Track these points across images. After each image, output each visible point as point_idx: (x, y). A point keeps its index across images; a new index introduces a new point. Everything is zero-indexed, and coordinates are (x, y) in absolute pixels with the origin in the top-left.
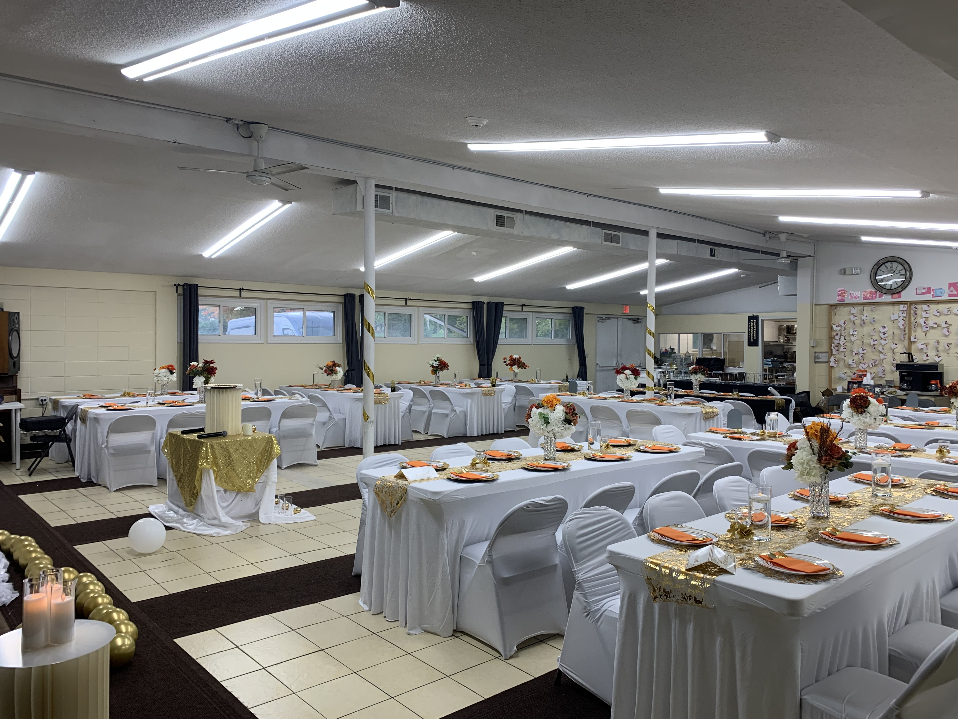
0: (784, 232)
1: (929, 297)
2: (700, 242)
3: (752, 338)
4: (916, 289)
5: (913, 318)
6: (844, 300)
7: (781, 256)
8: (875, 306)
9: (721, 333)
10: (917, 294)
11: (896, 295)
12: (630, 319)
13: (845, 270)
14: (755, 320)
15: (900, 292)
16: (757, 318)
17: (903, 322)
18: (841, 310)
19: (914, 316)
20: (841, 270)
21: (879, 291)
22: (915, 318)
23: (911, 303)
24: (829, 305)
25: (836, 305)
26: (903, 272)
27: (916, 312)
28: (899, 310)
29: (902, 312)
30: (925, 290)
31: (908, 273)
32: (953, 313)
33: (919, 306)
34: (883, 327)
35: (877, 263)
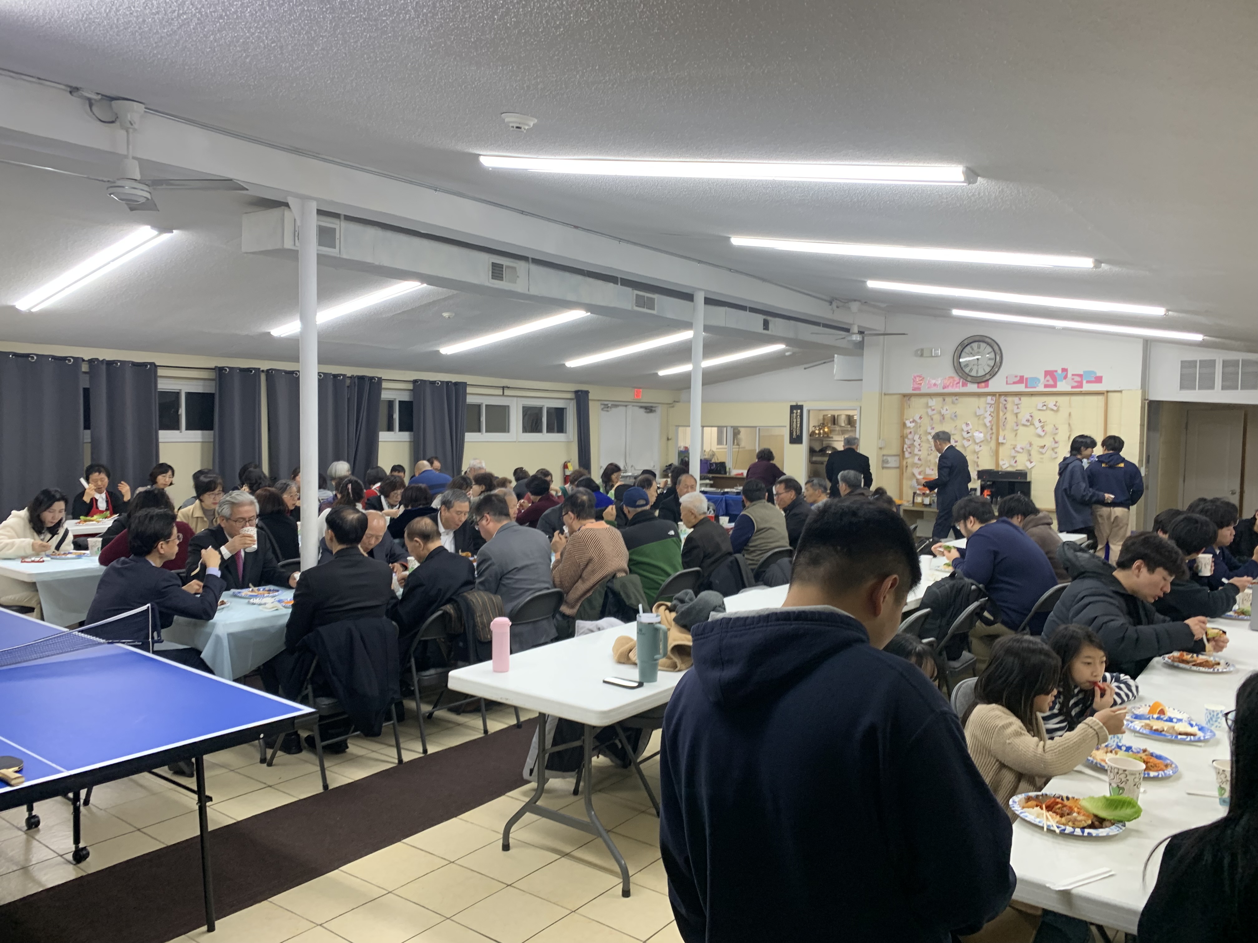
0: (855, 300)
1: (1021, 388)
2: (753, 310)
3: (794, 434)
4: (1007, 377)
5: (1001, 414)
6: (919, 389)
7: (851, 331)
8: (957, 397)
9: (756, 427)
10: (1007, 383)
11: (983, 384)
12: (641, 407)
13: (922, 350)
14: (799, 411)
15: (987, 380)
16: (801, 407)
17: (989, 418)
18: (915, 401)
19: (1003, 411)
20: (917, 350)
21: (962, 378)
22: (1004, 413)
23: (1001, 395)
24: (901, 394)
25: (910, 396)
26: (992, 355)
27: (1006, 406)
28: (986, 403)
29: (989, 405)
30: (1017, 379)
31: (998, 357)
32: (1049, 408)
33: (1010, 399)
34: (967, 424)
35: (962, 343)
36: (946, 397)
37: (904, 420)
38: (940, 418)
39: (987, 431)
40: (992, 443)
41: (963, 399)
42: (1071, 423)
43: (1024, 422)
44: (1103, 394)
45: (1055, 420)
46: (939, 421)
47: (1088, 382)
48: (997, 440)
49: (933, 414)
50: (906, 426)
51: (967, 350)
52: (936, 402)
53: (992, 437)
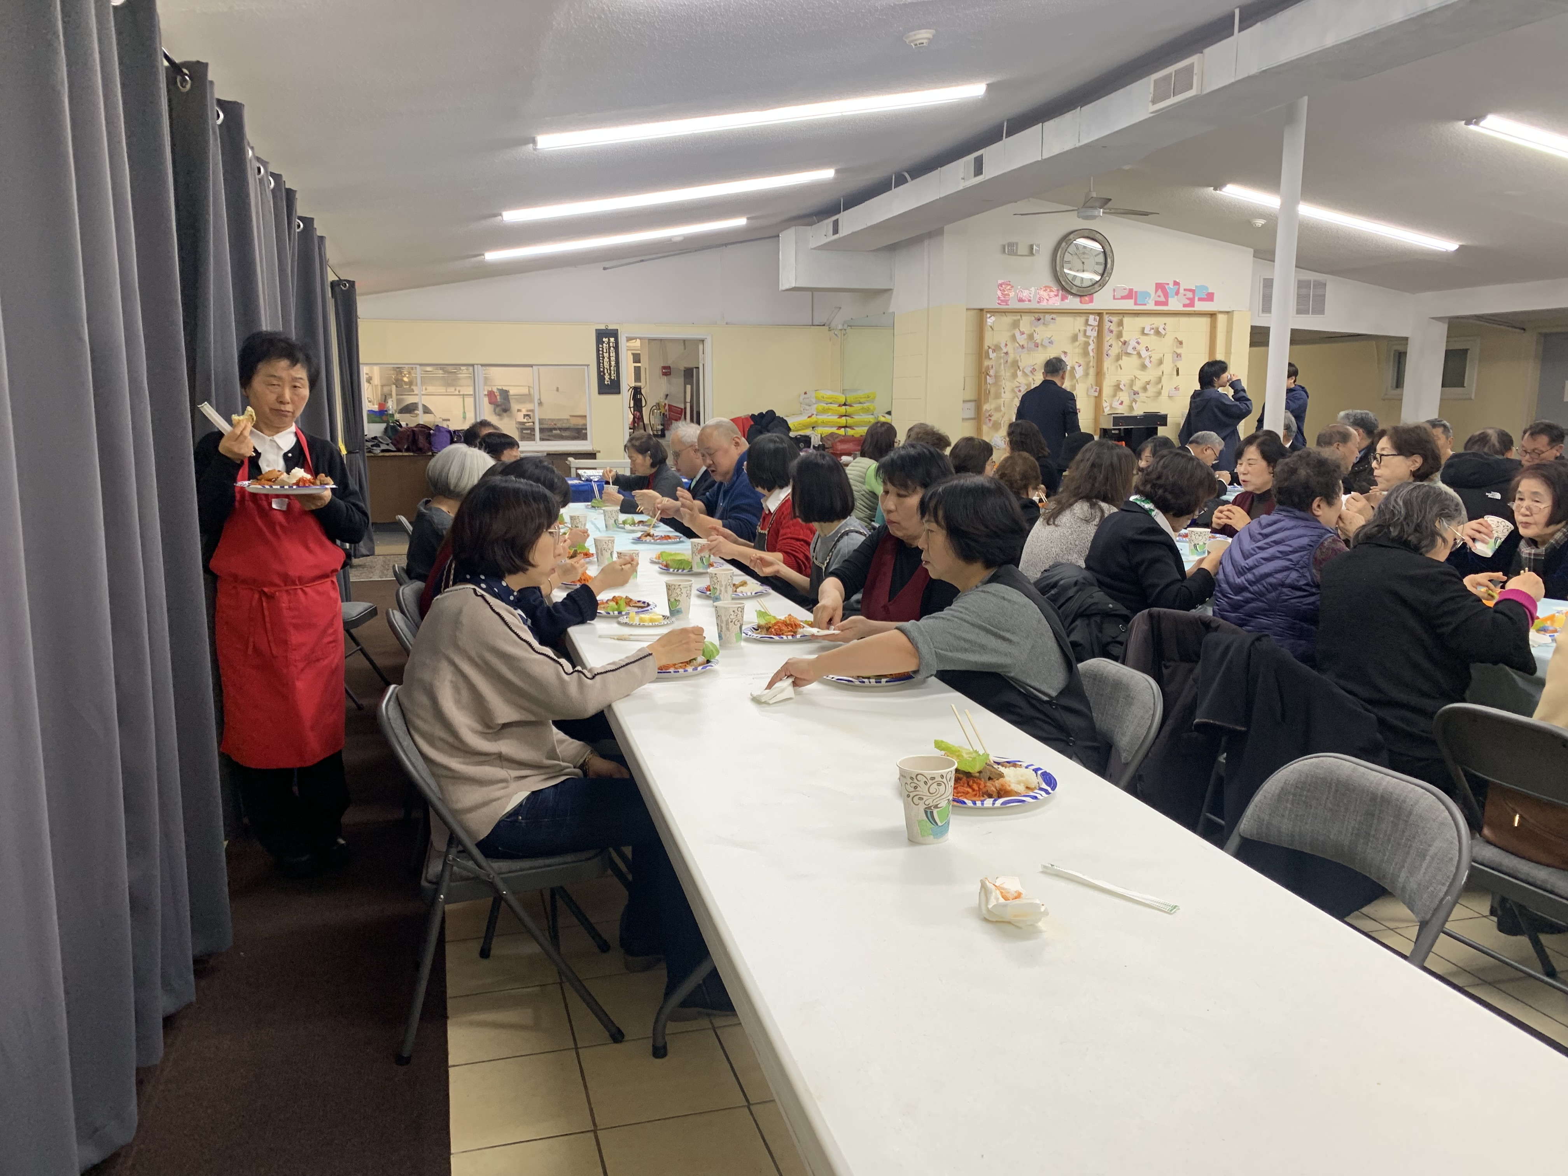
1: (1129, 305)
3: (606, 378)
4: (1114, 290)
5: (1105, 339)
6: (1007, 302)
8: (1054, 316)
10: (1114, 299)
11: (1087, 299)
13: (1011, 245)
14: (611, 339)
15: (1093, 293)
16: (613, 333)
17: (1093, 346)
19: (1107, 336)
20: (1006, 245)
21: (1064, 288)
22: (1109, 339)
23: (1107, 313)
24: (981, 310)
25: (993, 312)
26: (1101, 259)
27: (1111, 328)
28: (1087, 323)
29: (1091, 327)
30: (1126, 293)
31: (1109, 261)
32: (1158, 333)
33: (1115, 319)
34: (1065, 353)
35: (1066, 239)
36: (1040, 315)
37: (986, 348)
38: (1032, 345)
39: (1088, 363)
40: (1091, 379)
41: (1060, 319)
42: (1179, 351)
43: (1130, 350)
44: (1212, 315)
45: (1162, 347)
46: (1029, 350)
47: (1200, 299)
48: (1099, 374)
49: (1022, 340)
50: (987, 356)
51: (1072, 249)
52: (1026, 323)
53: (1092, 371)
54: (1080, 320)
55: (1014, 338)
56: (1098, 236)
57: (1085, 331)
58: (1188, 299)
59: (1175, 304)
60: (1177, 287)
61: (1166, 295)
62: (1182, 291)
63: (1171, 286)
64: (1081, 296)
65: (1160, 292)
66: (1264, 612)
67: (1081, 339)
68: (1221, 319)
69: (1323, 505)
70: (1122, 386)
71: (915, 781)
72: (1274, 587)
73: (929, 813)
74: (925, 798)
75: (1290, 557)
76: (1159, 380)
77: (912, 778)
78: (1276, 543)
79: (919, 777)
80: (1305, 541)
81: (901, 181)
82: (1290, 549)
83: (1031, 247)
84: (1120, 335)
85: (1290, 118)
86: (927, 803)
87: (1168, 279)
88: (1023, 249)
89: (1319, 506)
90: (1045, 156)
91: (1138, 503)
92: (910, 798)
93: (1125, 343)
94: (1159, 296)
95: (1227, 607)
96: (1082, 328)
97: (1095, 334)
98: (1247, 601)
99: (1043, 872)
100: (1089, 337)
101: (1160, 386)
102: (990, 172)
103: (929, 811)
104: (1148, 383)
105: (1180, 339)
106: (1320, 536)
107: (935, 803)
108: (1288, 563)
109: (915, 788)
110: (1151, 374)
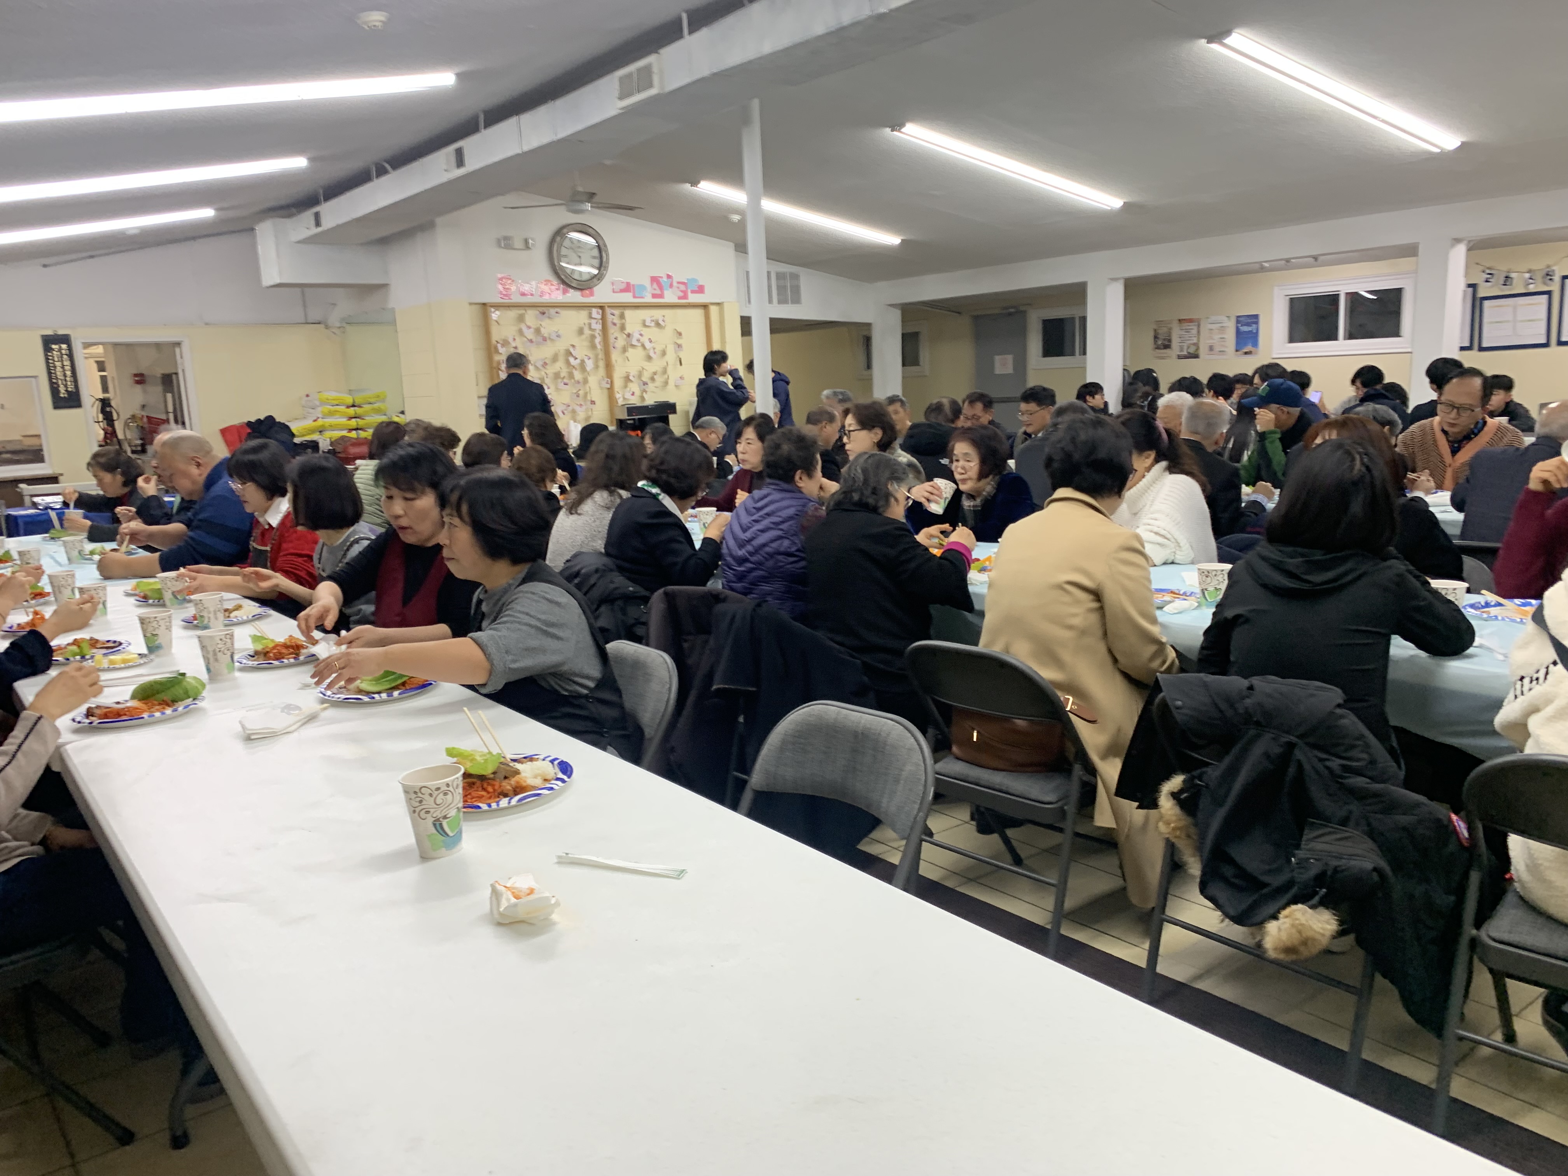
1: (627, 298)
3: (62, 390)
5: (610, 332)
6: (506, 297)
11: (587, 292)
13: (507, 239)
14: (61, 346)
15: (592, 287)
16: (64, 339)
17: (598, 338)
19: (612, 329)
20: (501, 239)
21: (564, 282)
22: (613, 332)
23: (608, 306)
24: (484, 304)
25: (497, 306)
26: (596, 252)
27: (615, 321)
28: (591, 317)
29: (595, 321)
30: (623, 286)
31: (604, 255)
32: (658, 325)
33: (617, 312)
34: (573, 346)
35: (560, 233)
36: (544, 309)
37: (494, 342)
38: (540, 339)
39: (597, 356)
40: (602, 371)
41: (564, 313)
42: (679, 342)
43: (634, 342)
44: (705, 307)
45: (663, 339)
46: (538, 344)
47: (693, 292)
48: (609, 366)
49: (529, 334)
50: (497, 351)
51: (566, 243)
52: (531, 317)
53: (602, 364)
54: (584, 314)
55: (521, 332)
56: (590, 230)
57: (590, 324)
58: (682, 291)
59: (670, 297)
60: (670, 280)
61: (661, 287)
62: (675, 284)
63: (665, 279)
64: (581, 290)
65: (655, 286)
66: (764, 579)
67: (587, 332)
68: (714, 310)
69: (805, 478)
70: (631, 378)
71: (420, 795)
72: (771, 556)
73: (438, 825)
74: (432, 810)
75: (781, 527)
76: (665, 371)
77: (415, 793)
78: (768, 515)
79: (423, 790)
80: (791, 511)
81: (381, 172)
82: (780, 519)
83: (526, 241)
84: (623, 328)
85: (746, 120)
86: (434, 816)
87: (661, 273)
88: (518, 244)
89: (801, 478)
90: (526, 148)
91: (646, 488)
92: (416, 814)
93: (629, 335)
94: (655, 289)
95: (734, 579)
96: (587, 321)
97: (599, 327)
98: (750, 571)
99: (559, 863)
100: (594, 330)
101: (666, 376)
102: (472, 164)
103: (437, 823)
104: (655, 373)
105: (679, 330)
106: (804, 506)
107: (443, 814)
108: (780, 533)
109: (421, 802)
110: (656, 365)
